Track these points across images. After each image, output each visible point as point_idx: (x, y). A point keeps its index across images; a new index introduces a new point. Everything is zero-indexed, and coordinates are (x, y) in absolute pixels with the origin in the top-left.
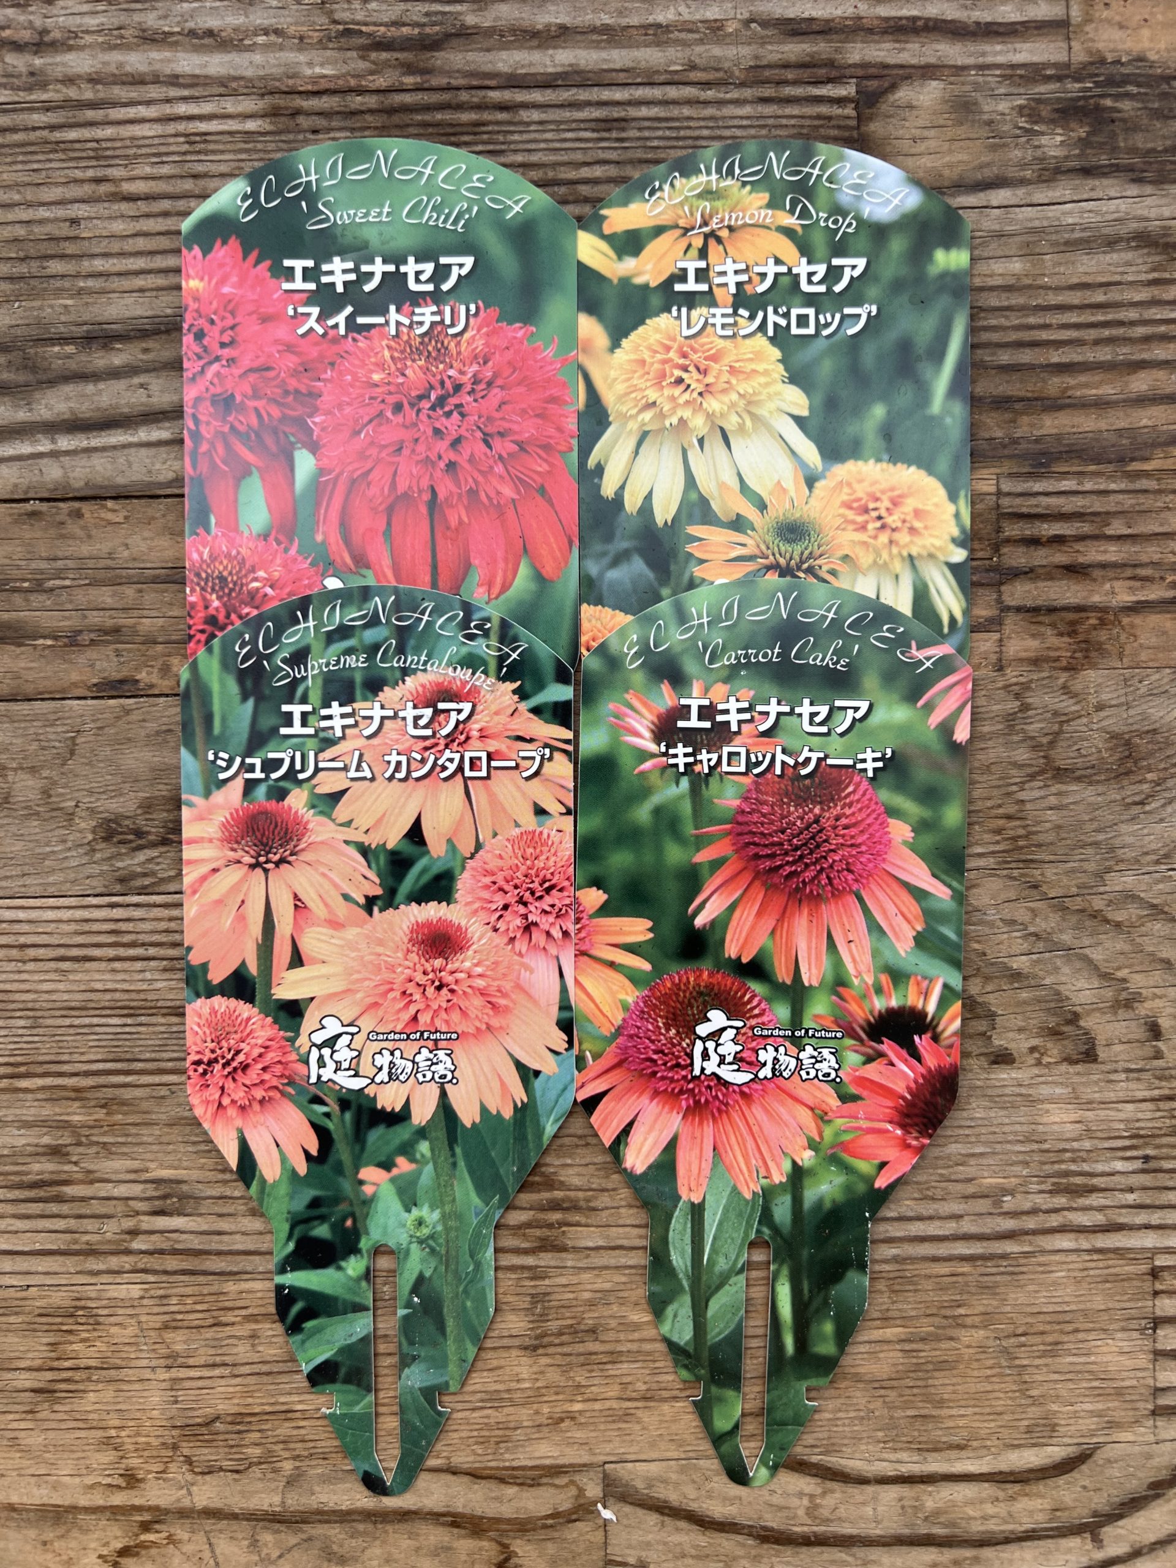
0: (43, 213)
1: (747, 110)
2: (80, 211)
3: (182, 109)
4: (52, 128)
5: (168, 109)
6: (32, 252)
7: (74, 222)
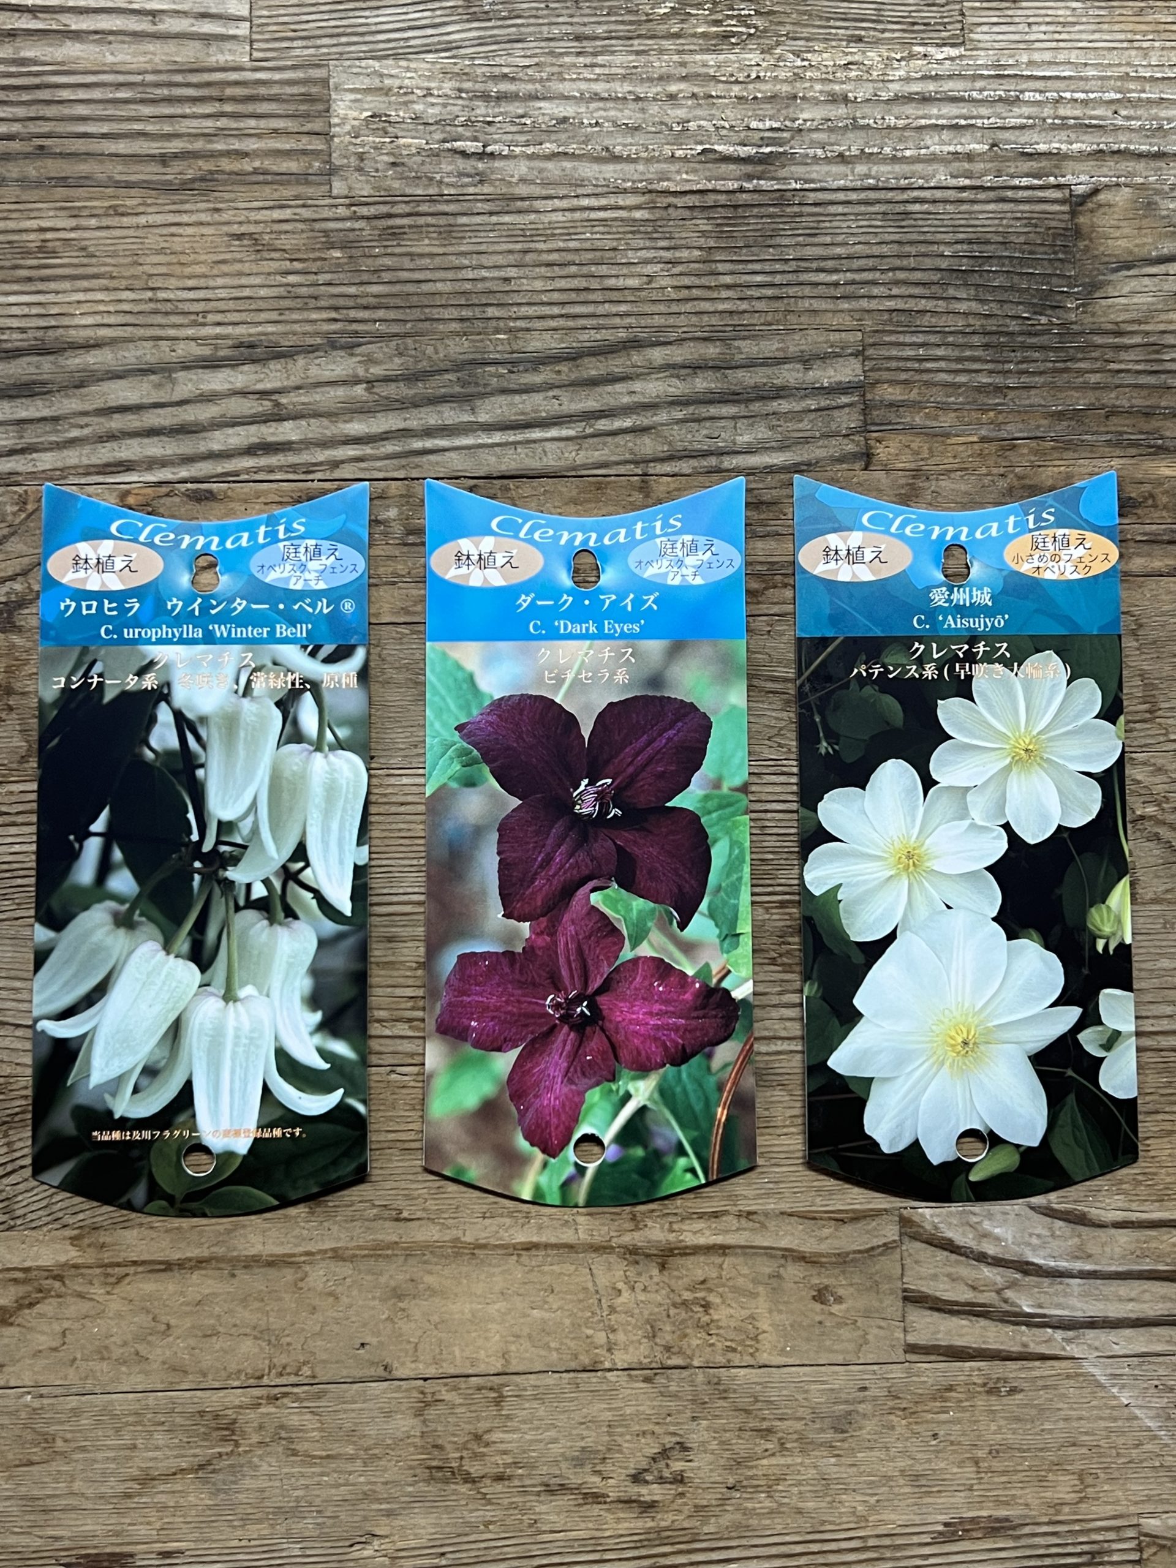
0: (484, 273)
1: (991, 207)
2: (512, 272)
3: (585, 202)
4: (491, 214)
5: (575, 202)
6: (477, 302)
7: (507, 280)
